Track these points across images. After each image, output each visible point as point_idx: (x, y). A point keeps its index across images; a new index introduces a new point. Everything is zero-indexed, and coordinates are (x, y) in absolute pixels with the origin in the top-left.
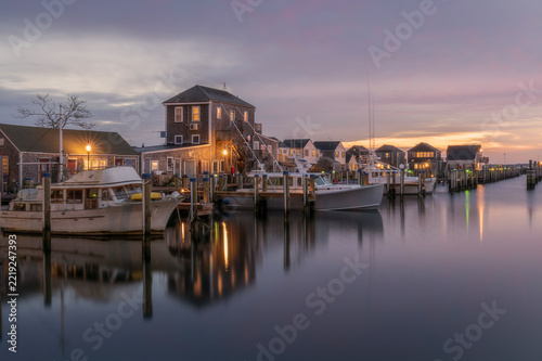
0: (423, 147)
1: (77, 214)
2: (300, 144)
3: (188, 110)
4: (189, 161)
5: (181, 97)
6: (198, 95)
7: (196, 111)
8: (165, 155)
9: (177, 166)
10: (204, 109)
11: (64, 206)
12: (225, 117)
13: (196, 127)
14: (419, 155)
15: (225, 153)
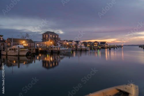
0: (96, 42)
1: (12, 52)
2: (71, 41)
3: (46, 35)
4: (45, 44)
5: (45, 33)
6: (47, 33)
7: (47, 36)
8: (40, 43)
9: (42, 45)
10: (48, 35)
11: (11, 51)
12: (52, 37)
13: (47, 38)
14: (95, 43)
15: (51, 43)
